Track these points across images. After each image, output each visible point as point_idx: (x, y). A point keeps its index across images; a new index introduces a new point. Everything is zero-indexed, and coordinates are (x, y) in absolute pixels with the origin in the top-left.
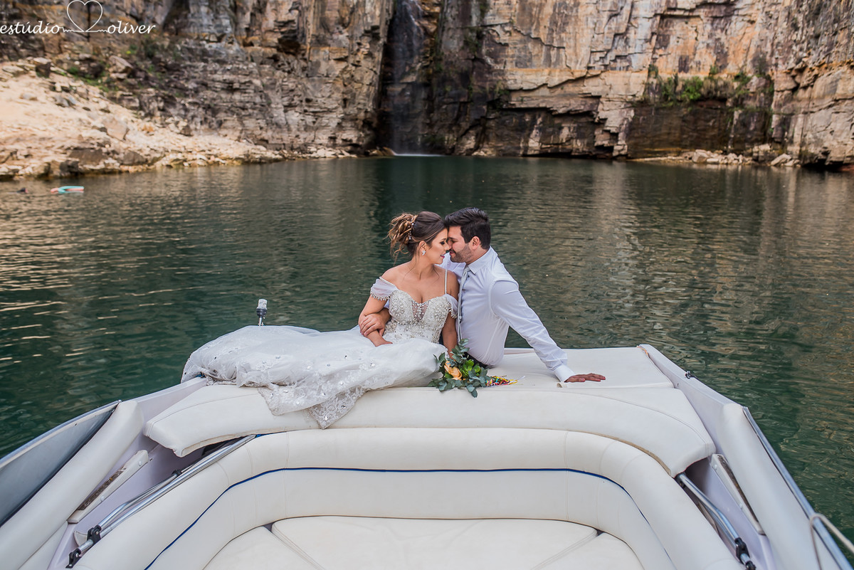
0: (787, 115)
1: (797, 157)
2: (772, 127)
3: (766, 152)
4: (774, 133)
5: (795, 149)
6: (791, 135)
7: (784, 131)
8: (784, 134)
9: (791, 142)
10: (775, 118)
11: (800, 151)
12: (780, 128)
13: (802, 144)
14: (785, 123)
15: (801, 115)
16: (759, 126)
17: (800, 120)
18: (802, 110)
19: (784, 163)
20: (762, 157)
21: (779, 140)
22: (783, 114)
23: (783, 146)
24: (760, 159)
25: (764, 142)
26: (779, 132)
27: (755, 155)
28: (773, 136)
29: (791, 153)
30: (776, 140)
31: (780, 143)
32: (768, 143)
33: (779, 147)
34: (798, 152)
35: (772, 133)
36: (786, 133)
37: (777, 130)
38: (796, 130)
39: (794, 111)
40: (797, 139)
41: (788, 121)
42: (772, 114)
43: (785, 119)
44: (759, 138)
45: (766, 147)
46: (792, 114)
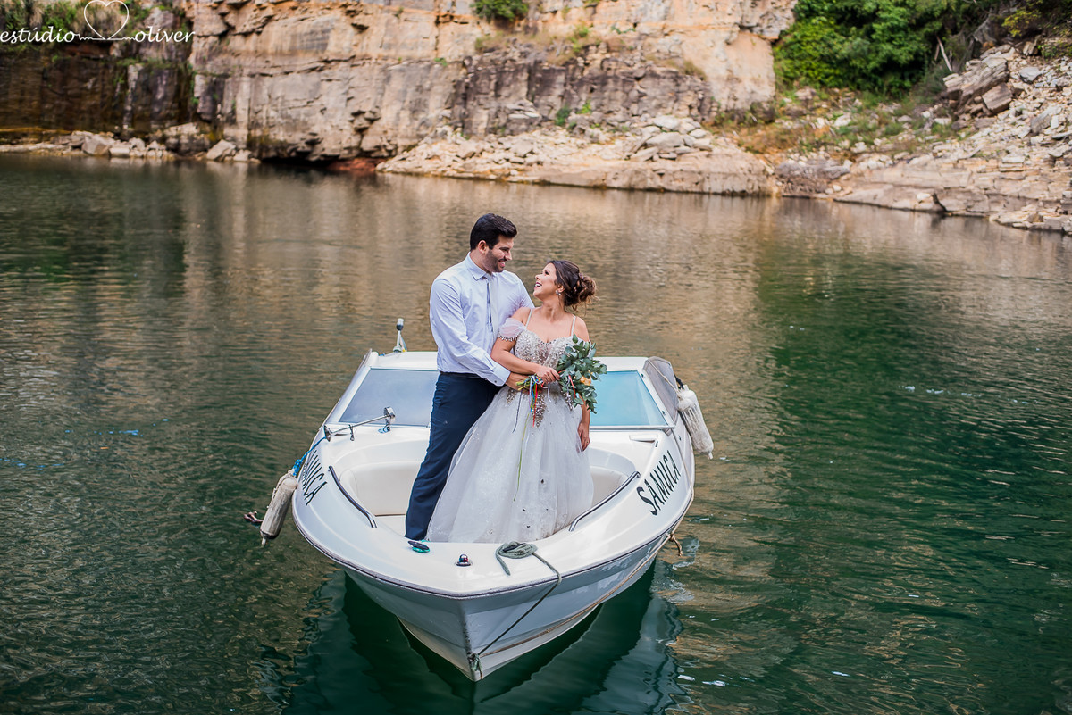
0: (219, 76)
1: (244, 146)
2: (196, 95)
3: (191, 138)
4: (200, 105)
5: (241, 133)
6: (228, 110)
7: (215, 103)
8: (215, 109)
9: (232, 121)
10: (199, 84)
11: (249, 136)
12: (208, 98)
13: (253, 125)
14: (216, 88)
15: (246, 79)
16: (171, 93)
17: (246, 86)
18: (246, 71)
19: (230, 155)
20: (186, 144)
21: (208, 117)
22: (213, 75)
23: (216, 127)
24: (183, 148)
25: (181, 120)
26: (208, 104)
27: (172, 141)
28: (198, 111)
29: (234, 140)
30: (204, 117)
31: (208, 122)
32: (193, 121)
33: (208, 128)
34: (246, 138)
35: (196, 105)
36: (219, 106)
37: (204, 102)
38: (240, 98)
39: (229, 70)
40: (242, 116)
41: (221, 86)
42: (194, 73)
43: (215, 83)
44: (173, 113)
45: (189, 129)
46: (226, 76)
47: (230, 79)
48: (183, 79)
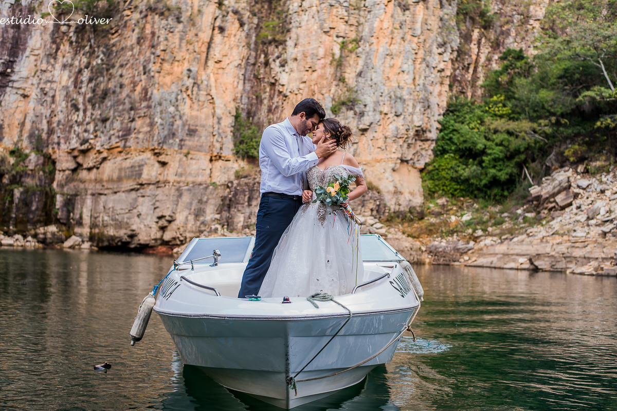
0: (72, 195)
1: (87, 239)
2: (57, 207)
3: (53, 234)
4: (60, 214)
5: (86, 231)
6: (78, 216)
7: (69, 212)
8: (69, 216)
9: (80, 223)
10: (59, 200)
11: (91, 233)
12: (65, 209)
13: (93, 226)
14: (70, 203)
15: (89, 197)
16: (41, 205)
17: (89, 201)
18: (89, 192)
19: (79, 245)
20: (50, 238)
21: (64, 221)
22: (68, 195)
23: (69, 227)
24: (48, 241)
25: (47, 223)
26: (65, 213)
27: (41, 236)
28: (58, 217)
29: (81, 235)
30: (61, 221)
31: (64, 224)
32: (54, 224)
33: (64, 228)
34: (88, 234)
35: (57, 213)
36: (72, 215)
37: (62, 211)
38: (86, 209)
39: (78, 191)
40: (87, 220)
41: (73, 201)
42: (56, 194)
43: (70, 200)
44: (42, 219)
45: (53, 228)
46: (76, 195)
47: (79, 197)
48: (49, 197)
